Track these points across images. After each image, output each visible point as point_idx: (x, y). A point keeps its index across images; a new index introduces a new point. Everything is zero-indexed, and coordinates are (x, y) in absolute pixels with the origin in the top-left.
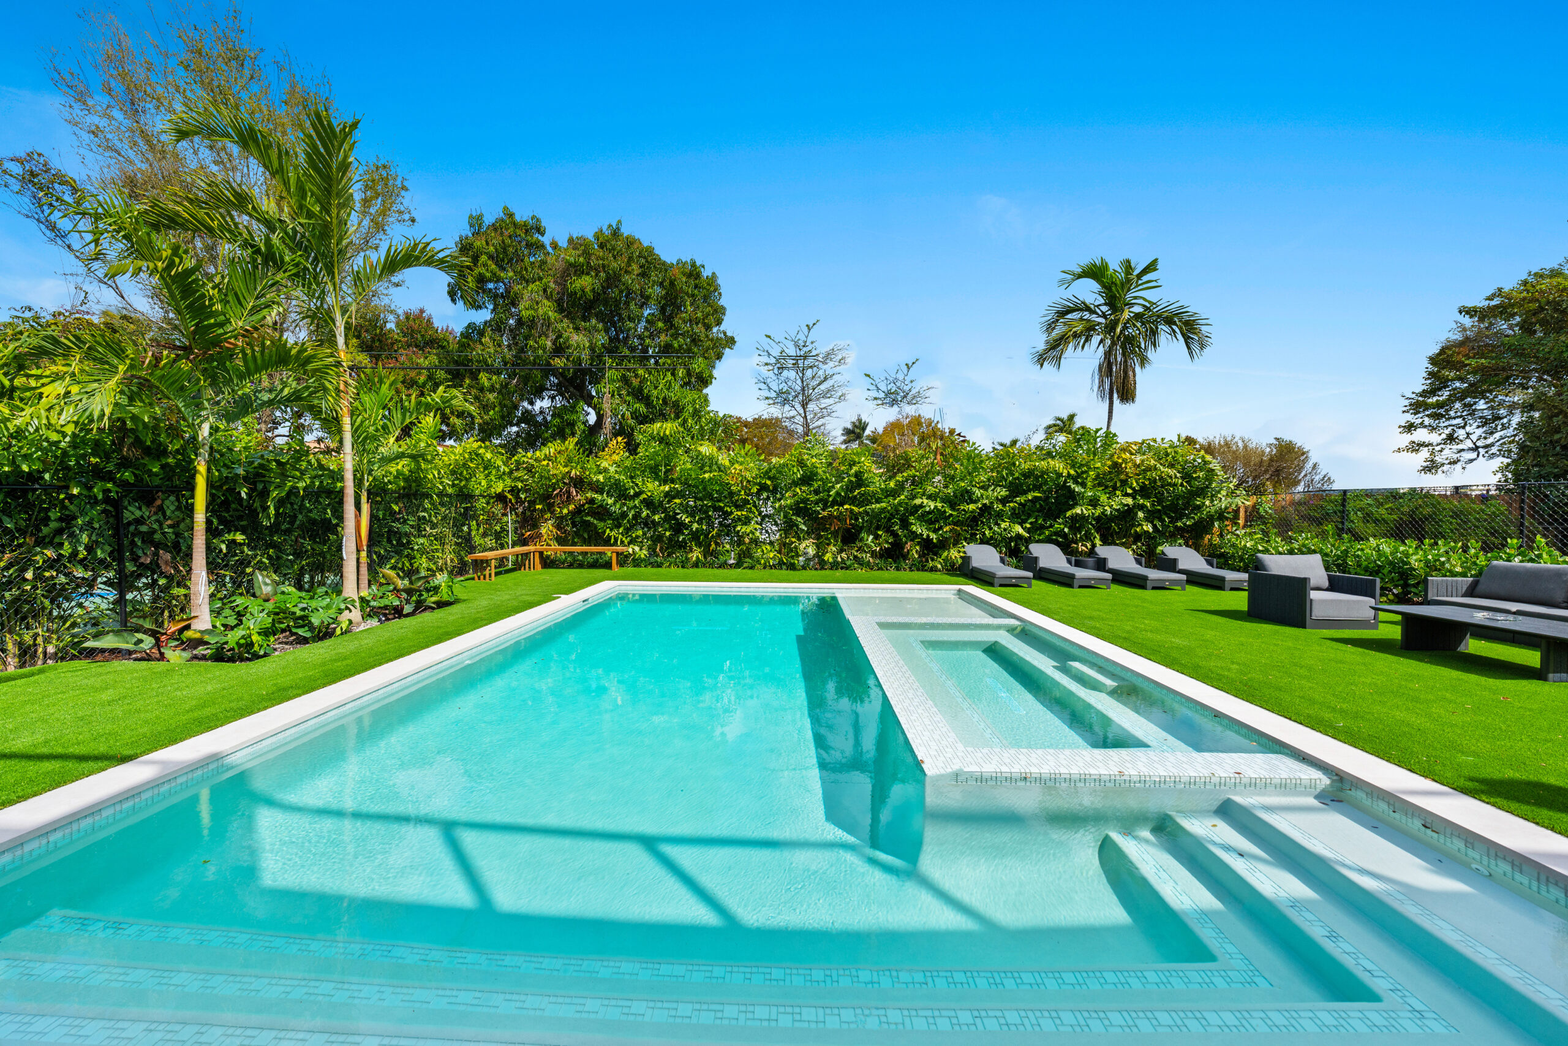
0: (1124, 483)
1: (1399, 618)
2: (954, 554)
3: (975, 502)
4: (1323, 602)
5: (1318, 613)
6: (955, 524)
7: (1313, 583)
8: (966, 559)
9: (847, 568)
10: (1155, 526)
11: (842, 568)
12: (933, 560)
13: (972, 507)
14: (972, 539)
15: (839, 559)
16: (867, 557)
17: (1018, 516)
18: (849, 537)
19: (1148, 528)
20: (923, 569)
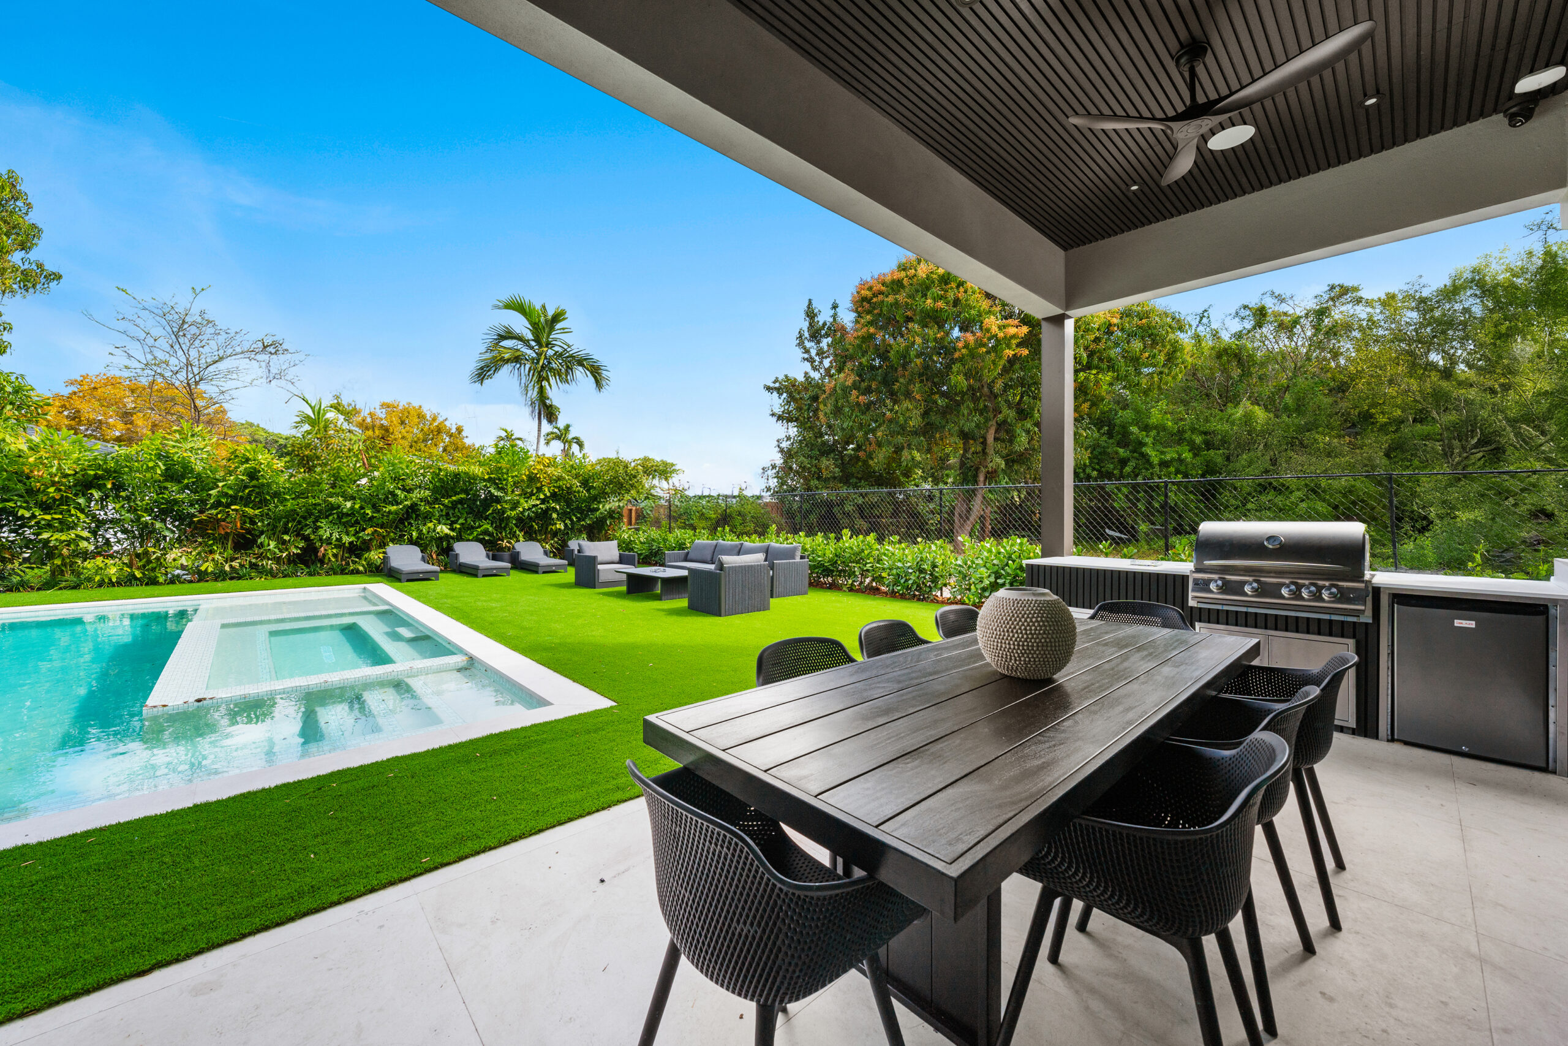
0: (540, 490)
1: (624, 577)
2: (375, 556)
3: (398, 504)
4: (604, 570)
5: (602, 578)
6: (377, 525)
7: (600, 559)
8: (386, 560)
9: (239, 578)
10: (566, 525)
11: (231, 579)
12: (354, 562)
13: (394, 508)
14: (399, 540)
15: (227, 568)
16: (270, 564)
17: (447, 517)
18: (245, 542)
19: (560, 526)
20: (343, 572)
